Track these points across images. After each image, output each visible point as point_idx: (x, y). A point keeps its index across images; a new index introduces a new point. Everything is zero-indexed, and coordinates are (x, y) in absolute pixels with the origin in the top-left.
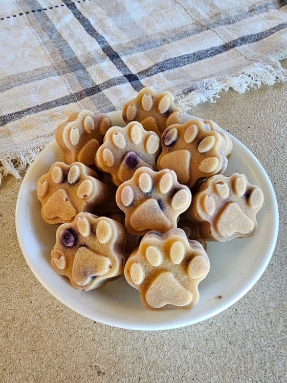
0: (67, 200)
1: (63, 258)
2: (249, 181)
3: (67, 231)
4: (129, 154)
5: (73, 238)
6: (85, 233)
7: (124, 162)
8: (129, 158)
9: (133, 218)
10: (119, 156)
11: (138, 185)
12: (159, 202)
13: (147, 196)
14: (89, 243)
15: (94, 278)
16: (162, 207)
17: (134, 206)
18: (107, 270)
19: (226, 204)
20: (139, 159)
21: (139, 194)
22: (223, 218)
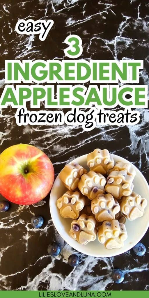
0: (72, 210)
1: (75, 235)
2: (142, 197)
3: (75, 226)
4: (94, 188)
5: (78, 228)
6: (83, 226)
7: (92, 191)
8: (94, 190)
9: (99, 217)
10: (90, 189)
11: (100, 205)
12: (108, 211)
13: (104, 210)
14: (85, 229)
15: (88, 241)
16: (109, 212)
17: (99, 213)
18: (92, 238)
19: (133, 208)
20: (98, 189)
21: (101, 208)
22: (132, 214)
